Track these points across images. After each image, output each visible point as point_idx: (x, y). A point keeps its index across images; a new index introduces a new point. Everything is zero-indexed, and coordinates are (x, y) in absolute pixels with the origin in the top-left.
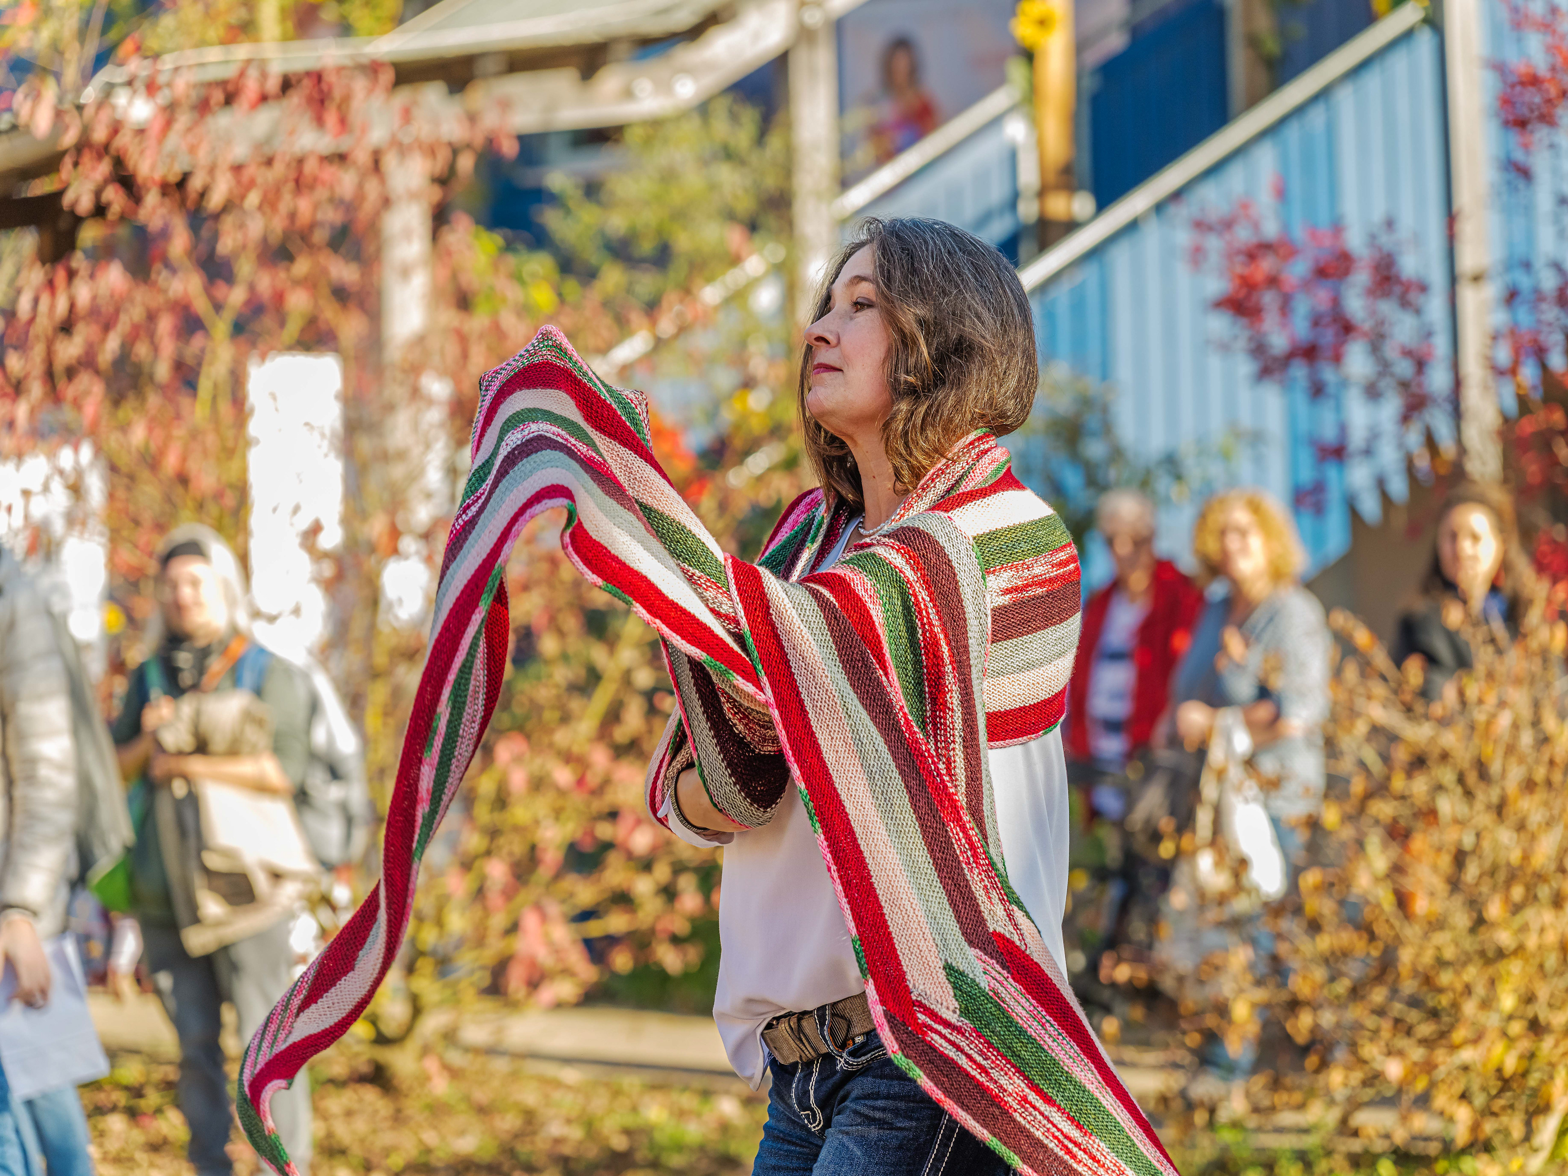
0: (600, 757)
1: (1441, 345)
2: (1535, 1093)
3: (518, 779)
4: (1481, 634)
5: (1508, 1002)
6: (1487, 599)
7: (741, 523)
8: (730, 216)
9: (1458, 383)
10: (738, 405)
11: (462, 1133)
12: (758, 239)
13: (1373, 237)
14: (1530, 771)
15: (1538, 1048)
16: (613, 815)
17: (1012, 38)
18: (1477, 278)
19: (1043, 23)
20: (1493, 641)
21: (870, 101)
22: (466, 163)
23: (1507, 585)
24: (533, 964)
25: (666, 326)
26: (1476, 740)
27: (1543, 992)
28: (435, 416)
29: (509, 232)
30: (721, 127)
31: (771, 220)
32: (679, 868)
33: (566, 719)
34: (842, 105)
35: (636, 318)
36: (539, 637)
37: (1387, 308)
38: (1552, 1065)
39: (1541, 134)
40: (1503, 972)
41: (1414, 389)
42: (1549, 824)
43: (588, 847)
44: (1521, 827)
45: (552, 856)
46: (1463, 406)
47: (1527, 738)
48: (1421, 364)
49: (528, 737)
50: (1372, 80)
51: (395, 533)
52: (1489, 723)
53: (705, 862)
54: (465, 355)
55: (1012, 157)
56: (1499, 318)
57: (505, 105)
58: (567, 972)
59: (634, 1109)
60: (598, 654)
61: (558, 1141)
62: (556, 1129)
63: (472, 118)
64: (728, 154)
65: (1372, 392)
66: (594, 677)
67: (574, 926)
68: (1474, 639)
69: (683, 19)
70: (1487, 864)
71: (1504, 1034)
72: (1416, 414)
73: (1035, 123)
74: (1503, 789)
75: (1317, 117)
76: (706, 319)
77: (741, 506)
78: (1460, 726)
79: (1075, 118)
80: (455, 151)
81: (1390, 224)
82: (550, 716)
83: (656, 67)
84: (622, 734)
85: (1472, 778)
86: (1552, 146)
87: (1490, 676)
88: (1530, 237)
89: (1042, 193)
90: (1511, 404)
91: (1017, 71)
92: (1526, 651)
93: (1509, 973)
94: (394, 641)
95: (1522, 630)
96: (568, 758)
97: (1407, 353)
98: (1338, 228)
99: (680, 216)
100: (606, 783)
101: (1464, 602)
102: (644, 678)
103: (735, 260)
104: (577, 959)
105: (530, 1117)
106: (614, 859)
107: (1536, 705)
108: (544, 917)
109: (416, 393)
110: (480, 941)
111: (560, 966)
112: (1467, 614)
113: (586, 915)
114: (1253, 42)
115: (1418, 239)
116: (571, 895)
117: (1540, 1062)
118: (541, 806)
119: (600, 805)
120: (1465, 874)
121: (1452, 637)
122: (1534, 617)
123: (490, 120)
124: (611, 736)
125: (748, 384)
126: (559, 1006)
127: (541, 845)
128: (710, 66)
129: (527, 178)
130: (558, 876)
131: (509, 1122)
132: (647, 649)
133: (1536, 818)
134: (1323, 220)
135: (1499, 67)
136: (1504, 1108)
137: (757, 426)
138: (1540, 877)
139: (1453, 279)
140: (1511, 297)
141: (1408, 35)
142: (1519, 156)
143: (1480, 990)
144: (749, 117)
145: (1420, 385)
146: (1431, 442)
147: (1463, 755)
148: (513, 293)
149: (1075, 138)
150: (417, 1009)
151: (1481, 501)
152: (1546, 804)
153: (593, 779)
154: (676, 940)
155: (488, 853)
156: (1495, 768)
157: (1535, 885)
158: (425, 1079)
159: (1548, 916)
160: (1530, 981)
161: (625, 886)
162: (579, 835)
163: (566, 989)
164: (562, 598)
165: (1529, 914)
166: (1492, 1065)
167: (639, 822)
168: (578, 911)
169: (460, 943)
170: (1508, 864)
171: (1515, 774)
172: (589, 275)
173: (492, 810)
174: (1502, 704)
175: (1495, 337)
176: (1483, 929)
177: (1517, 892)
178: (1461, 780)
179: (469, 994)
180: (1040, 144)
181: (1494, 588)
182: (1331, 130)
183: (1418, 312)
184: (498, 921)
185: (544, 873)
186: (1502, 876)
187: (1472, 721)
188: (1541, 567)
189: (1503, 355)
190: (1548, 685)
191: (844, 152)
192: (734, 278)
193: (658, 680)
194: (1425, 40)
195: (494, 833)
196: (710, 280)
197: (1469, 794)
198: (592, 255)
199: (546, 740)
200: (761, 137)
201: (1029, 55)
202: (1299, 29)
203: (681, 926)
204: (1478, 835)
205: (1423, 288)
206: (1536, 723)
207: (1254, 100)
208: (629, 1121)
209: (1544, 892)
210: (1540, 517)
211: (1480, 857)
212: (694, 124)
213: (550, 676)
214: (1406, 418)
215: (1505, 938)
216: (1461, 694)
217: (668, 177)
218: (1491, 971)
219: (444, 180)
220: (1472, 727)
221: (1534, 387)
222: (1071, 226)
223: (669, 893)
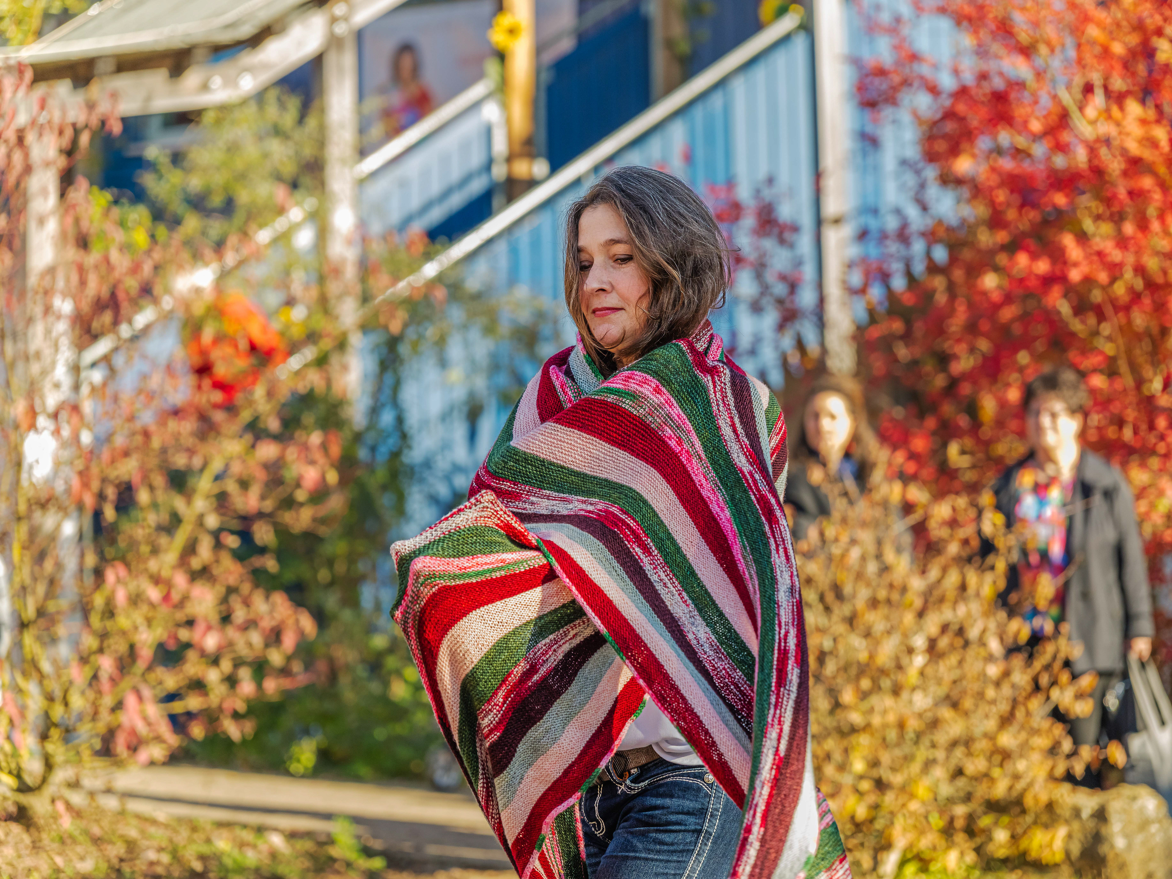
0: (180, 580)
1: (808, 272)
2: (880, 834)
3: (121, 596)
4: (837, 489)
5: (859, 766)
6: (842, 462)
7: (284, 405)
8: (278, 177)
9: (822, 301)
10: (283, 318)
11: (82, 858)
12: (298, 195)
13: (758, 192)
14: (875, 591)
15: (883, 801)
16: (190, 623)
17: (489, 43)
18: (837, 221)
19: (512, 31)
20: (845, 494)
21: (382, 91)
22: (85, 139)
23: (857, 452)
24: (133, 732)
25: (230, 258)
26: (833, 568)
27: (885, 758)
28: (62, 327)
29: (115, 190)
30: (272, 111)
31: (306, 180)
32: (238, 663)
33: (155, 551)
34: (361, 95)
35: (208, 253)
36: (137, 491)
37: (769, 244)
38: (892, 814)
39: (887, 112)
40: (854, 743)
41: (788, 305)
42: (889, 632)
43: (172, 646)
44: (867, 634)
45: (146, 653)
46: (825, 318)
47: (872, 568)
48: (793, 286)
49: (127, 565)
50: (760, 73)
51: (33, 413)
52: (843, 556)
53: (257, 657)
54: (83, 282)
55: (488, 131)
56: (853, 251)
57: (114, 96)
58: (158, 739)
59: (208, 841)
60: (179, 503)
61: (152, 864)
62: (152, 855)
63: (91, 106)
64: (277, 131)
65: (756, 308)
66: (176, 520)
67: (162, 705)
68: (831, 492)
69: (246, 31)
70: (842, 663)
71: (857, 791)
72: (789, 324)
73: (505, 106)
74: (854, 606)
75: (717, 100)
76: (257, 256)
77: (284, 394)
78: (822, 557)
79: (534, 103)
80: (77, 131)
81: (770, 181)
82: (145, 549)
83: (227, 67)
84: (196, 563)
85: (830, 597)
86: (894, 122)
87: (844, 521)
88: (878, 191)
89: (510, 159)
90: (862, 315)
91: (492, 68)
92: (871, 502)
93: (858, 744)
94: (31, 493)
95: (868, 486)
96: (156, 580)
97: (783, 278)
98: (731, 184)
99: (242, 177)
100: (185, 599)
101: (824, 465)
102: (212, 521)
103: (281, 211)
104: (164, 729)
105: (131, 846)
106: (192, 655)
107: (879, 543)
108: (140, 698)
109: (48, 310)
110: (95, 716)
111: (151, 735)
112: (827, 475)
113: (171, 697)
114: (669, 44)
115: (792, 192)
116: (160, 683)
117: (884, 812)
118: (138, 616)
119: (180, 616)
120: (825, 669)
121: (815, 491)
122: (877, 476)
123: (104, 107)
124: (189, 564)
125: (290, 302)
126: (152, 763)
127: (138, 645)
128: (265, 66)
129: (132, 151)
130: (150, 668)
131: (116, 850)
132: (214, 500)
133: (879, 626)
134: (721, 178)
135: (855, 61)
136: (856, 846)
137: (297, 332)
138: (883, 672)
139: (819, 222)
140: (863, 235)
141: (785, 39)
142: (869, 129)
143: (837, 756)
144: (293, 103)
145: (792, 302)
146: (800, 345)
147: (823, 580)
148: (119, 236)
149: (534, 117)
150: (49, 765)
151: (838, 390)
152: (887, 618)
153: (176, 596)
154: (236, 716)
155: (101, 650)
156: (848, 589)
157: (879, 678)
158: (55, 817)
159: (888, 701)
160: (876, 750)
161: (200, 674)
162: (165, 637)
163: (157, 752)
164: (153, 462)
165: (875, 700)
166: (846, 814)
167: (209, 628)
168: (164, 694)
169: (80, 717)
170: (859, 663)
171: (863, 594)
172: (176, 222)
173: (102, 619)
174: (853, 542)
175: (850, 265)
176: (838, 711)
177: (865, 684)
178: (822, 598)
179: (86, 754)
180: (508, 121)
181: (847, 455)
182: (727, 110)
183: (791, 246)
184: (108, 701)
185: (141, 665)
186: (853, 671)
187: (830, 554)
188: (883, 437)
189: (856, 279)
190: (888, 527)
191: (362, 130)
192: (280, 224)
193: (222, 522)
194: (800, 43)
195: (103, 636)
196: (261, 226)
197: (827, 609)
198: (177, 206)
199: (141, 566)
200: (301, 120)
201: (501, 56)
202: (705, 34)
203: (241, 707)
204: (835, 640)
205: (795, 229)
206: (879, 556)
207: (670, 88)
208: (205, 849)
209: (886, 683)
210: (884, 401)
211: (837, 656)
212: (252, 109)
213: (144, 519)
214: (781, 327)
215: (856, 718)
216: (822, 534)
217: (233, 148)
218: (845, 743)
219: (70, 152)
220: (830, 559)
221: (880, 303)
222: (532, 184)
223: (231, 681)
